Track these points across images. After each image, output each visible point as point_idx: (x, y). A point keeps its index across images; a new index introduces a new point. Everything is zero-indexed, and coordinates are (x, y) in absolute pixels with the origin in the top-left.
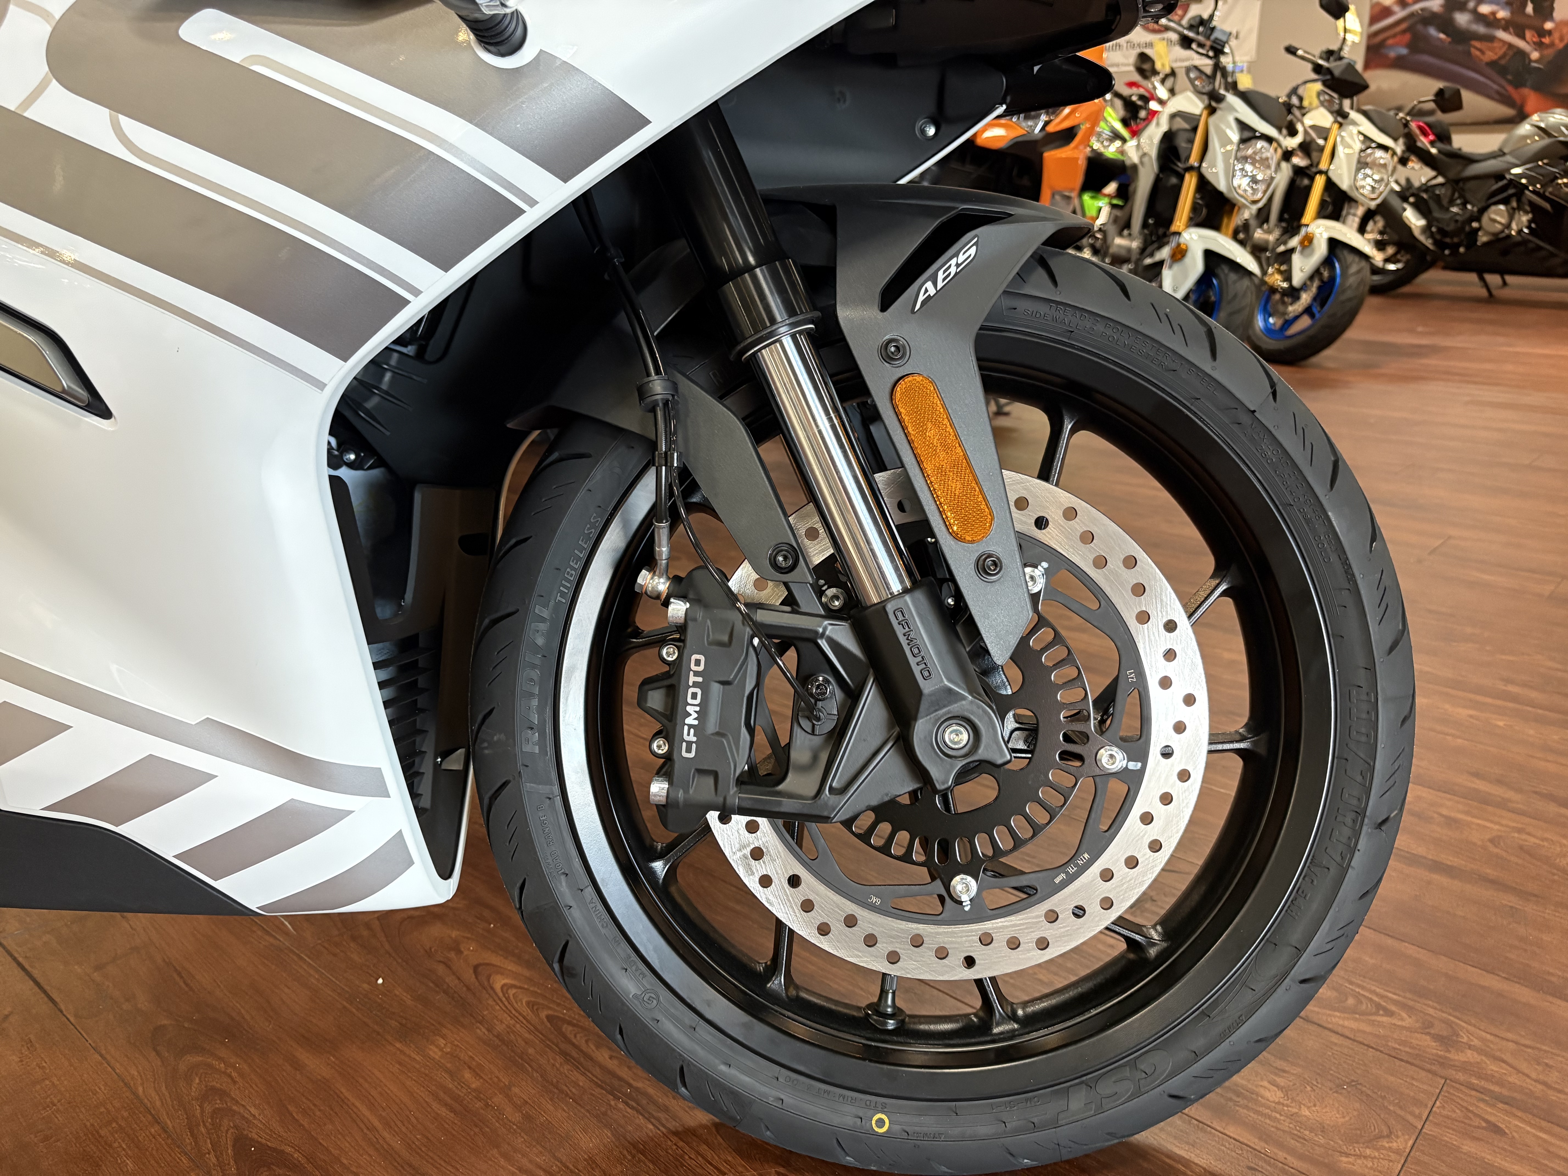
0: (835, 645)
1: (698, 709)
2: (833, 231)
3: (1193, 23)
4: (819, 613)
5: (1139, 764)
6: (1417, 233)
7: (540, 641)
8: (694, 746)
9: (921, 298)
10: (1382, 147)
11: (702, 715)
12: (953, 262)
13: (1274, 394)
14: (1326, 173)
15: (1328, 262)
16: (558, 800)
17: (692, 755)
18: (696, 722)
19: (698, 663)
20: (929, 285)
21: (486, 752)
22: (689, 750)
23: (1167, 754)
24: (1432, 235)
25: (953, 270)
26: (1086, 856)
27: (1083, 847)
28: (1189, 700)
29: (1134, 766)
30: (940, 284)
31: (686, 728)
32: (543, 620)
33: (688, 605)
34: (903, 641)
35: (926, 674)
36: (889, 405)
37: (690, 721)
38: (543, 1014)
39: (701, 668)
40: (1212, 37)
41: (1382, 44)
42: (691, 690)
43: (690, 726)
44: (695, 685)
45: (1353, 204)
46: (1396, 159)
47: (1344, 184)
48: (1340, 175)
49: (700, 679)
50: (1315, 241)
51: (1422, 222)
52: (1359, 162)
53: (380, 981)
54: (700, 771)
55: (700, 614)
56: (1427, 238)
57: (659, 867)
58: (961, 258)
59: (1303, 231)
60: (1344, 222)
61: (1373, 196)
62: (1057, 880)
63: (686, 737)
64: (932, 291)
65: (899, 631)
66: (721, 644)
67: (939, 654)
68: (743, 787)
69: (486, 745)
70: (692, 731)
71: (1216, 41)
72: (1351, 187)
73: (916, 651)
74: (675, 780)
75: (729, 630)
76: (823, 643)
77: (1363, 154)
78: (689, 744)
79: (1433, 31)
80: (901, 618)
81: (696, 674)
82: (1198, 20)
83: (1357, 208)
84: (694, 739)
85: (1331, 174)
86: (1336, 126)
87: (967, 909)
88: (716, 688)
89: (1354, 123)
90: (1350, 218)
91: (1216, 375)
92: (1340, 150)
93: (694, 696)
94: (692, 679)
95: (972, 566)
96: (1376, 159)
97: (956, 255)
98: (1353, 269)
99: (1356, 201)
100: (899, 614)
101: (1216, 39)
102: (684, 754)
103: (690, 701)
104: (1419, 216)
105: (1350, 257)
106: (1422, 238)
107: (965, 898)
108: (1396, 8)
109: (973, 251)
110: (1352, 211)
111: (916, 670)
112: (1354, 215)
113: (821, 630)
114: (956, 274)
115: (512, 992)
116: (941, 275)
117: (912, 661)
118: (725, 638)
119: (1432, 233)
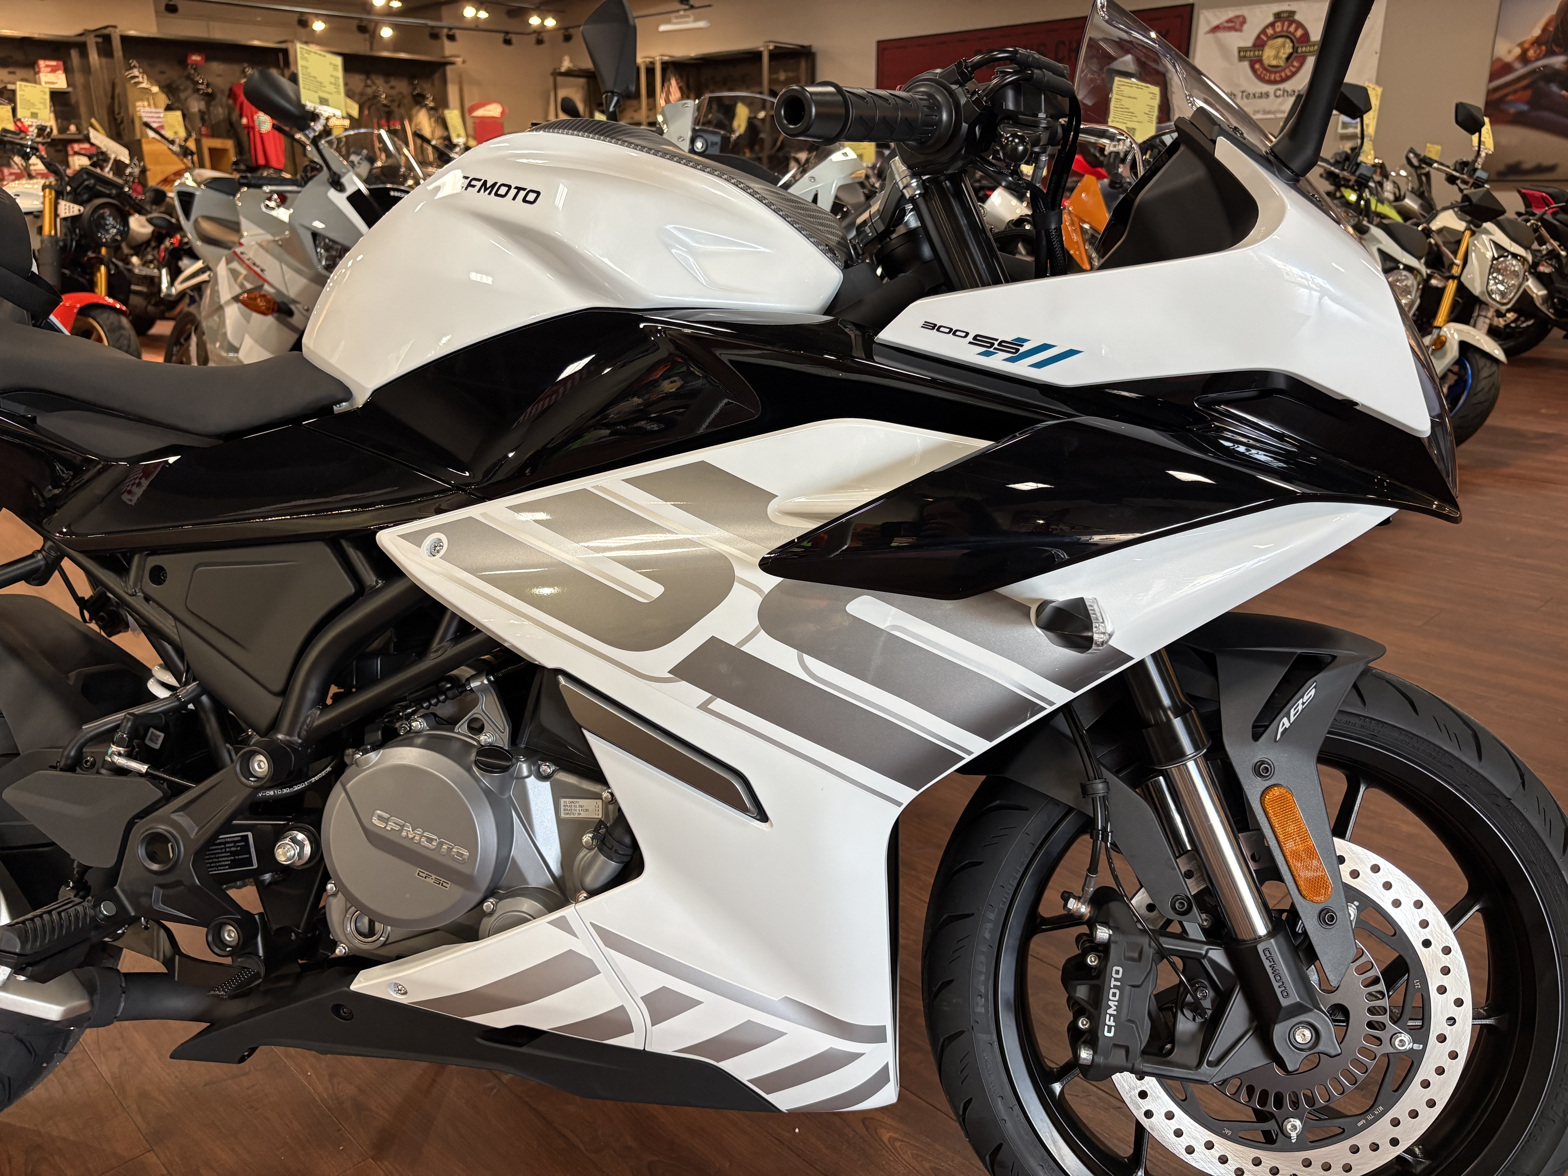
0: (1213, 963)
1: (1116, 1003)
2: (1214, 673)
3: (1338, 158)
4: (1200, 939)
5: (1421, 1046)
6: (1538, 303)
7: (987, 935)
8: (1113, 1029)
9: (1280, 730)
10: (1515, 256)
11: (1119, 1008)
12: (1300, 702)
13: (1523, 784)
14: (1458, 278)
15: (1459, 362)
16: (996, 1045)
17: (1111, 1035)
18: (1115, 1013)
19: (1117, 972)
20: (1285, 720)
21: (946, 1008)
22: (1109, 1031)
23: (1442, 1039)
24: (1553, 306)
25: (1300, 708)
26: (1381, 1108)
27: (1379, 1101)
28: (1459, 1003)
29: (1417, 1047)
30: (1292, 719)
31: (1108, 1016)
32: (990, 921)
33: (1111, 932)
34: (1269, 971)
35: (1285, 994)
36: (1259, 806)
37: (1110, 1011)
38: (927, 1165)
39: (1119, 976)
40: (1357, 173)
41: (1502, 100)
42: (1112, 991)
43: (1111, 1015)
44: (1115, 987)
45: (1483, 306)
46: (1526, 267)
47: (1477, 289)
48: (1473, 280)
49: (1119, 984)
50: (1447, 344)
51: (1543, 292)
52: (1491, 267)
53: (797, 1130)
54: (1116, 1046)
55: (1119, 938)
56: (1548, 309)
57: (1057, 1087)
58: (1306, 698)
59: (1435, 332)
60: (1474, 326)
61: (1505, 301)
62: (1359, 1124)
63: (1107, 1022)
64: (1287, 725)
65: (1267, 964)
66: (1132, 959)
67: (1293, 980)
68: (1145, 1056)
69: (945, 1003)
70: (1112, 1018)
71: (1361, 176)
72: (1482, 293)
73: (1278, 978)
74: (1099, 1050)
75: (1138, 950)
76: (1205, 962)
77: (1495, 262)
78: (1110, 1027)
79: (1554, 88)
80: (1268, 955)
81: (1116, 980)
82: (1343, 156)
83: (1488, 310)
84: (1114, 1024)
85: (1462, 279)
86: (1468, 233)
87: (1294, 1141)
88: (1128, 988)
89: (1487, 232)
90: (1481, 320)
91: (1481, 771)
92: (1473, 256)
93: (1114, 995)
94: (1113, 983)
95: (1316, 917)
96: (1507, 266)
97: (1302, 697)
98: (1485, 373)
99: (1487, 304)
100: (1267, 953)
101: (1361, 174)
102: (1106, 1034)
103: (1111, 997)
104: (1540, 286)
105: (1482, 362)
106: (1543, 308)
107: (1294, 1135)
108: (1517, 65)
109: (1313, 693)
110: (1483, 313)
111: (1278, 991)
112: (1485, 317)
113: (1204, 952)
114: (1303, 710)
115: (898, 1144)
116: (1292, 712)
117: (1275, 985)
118: (1136, 955)
119: (1553, 303)
